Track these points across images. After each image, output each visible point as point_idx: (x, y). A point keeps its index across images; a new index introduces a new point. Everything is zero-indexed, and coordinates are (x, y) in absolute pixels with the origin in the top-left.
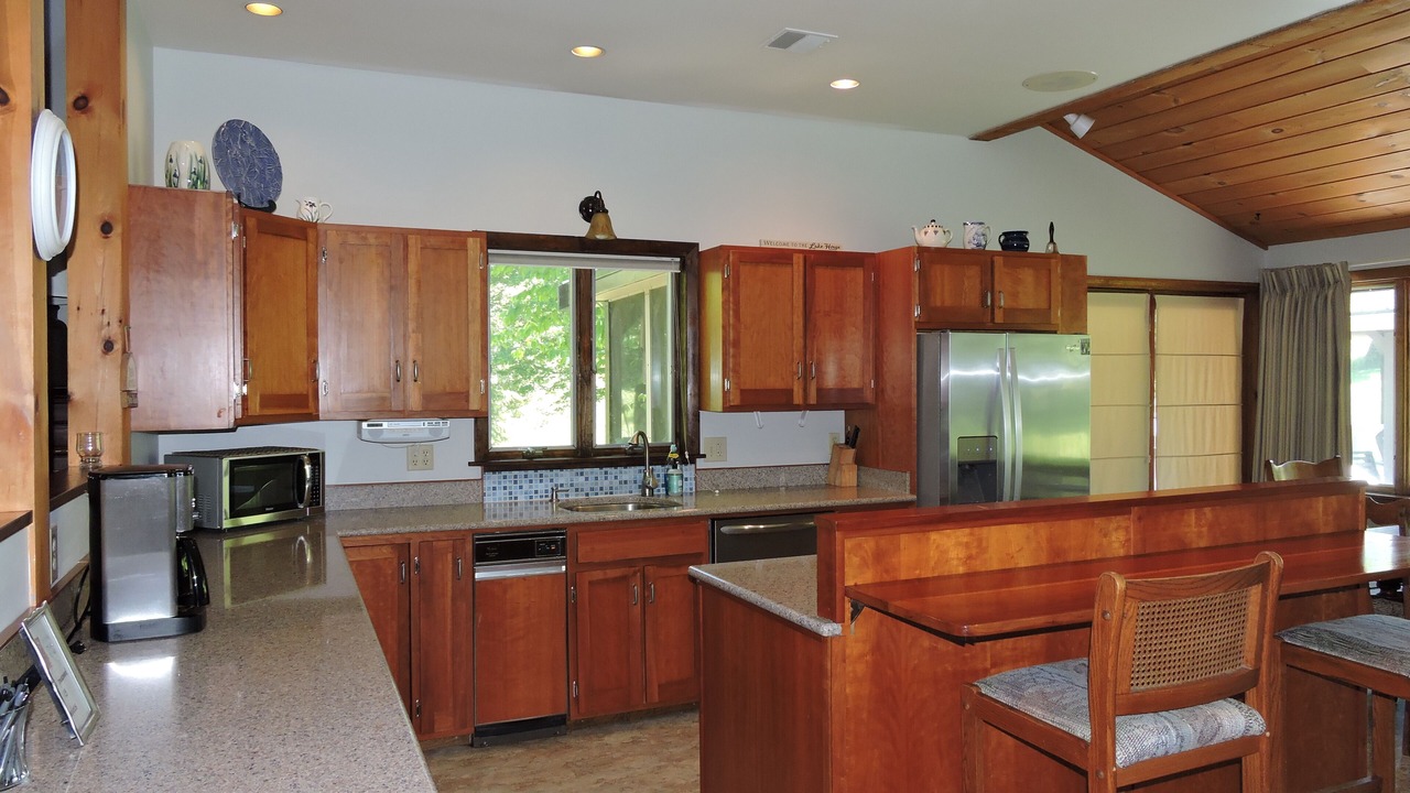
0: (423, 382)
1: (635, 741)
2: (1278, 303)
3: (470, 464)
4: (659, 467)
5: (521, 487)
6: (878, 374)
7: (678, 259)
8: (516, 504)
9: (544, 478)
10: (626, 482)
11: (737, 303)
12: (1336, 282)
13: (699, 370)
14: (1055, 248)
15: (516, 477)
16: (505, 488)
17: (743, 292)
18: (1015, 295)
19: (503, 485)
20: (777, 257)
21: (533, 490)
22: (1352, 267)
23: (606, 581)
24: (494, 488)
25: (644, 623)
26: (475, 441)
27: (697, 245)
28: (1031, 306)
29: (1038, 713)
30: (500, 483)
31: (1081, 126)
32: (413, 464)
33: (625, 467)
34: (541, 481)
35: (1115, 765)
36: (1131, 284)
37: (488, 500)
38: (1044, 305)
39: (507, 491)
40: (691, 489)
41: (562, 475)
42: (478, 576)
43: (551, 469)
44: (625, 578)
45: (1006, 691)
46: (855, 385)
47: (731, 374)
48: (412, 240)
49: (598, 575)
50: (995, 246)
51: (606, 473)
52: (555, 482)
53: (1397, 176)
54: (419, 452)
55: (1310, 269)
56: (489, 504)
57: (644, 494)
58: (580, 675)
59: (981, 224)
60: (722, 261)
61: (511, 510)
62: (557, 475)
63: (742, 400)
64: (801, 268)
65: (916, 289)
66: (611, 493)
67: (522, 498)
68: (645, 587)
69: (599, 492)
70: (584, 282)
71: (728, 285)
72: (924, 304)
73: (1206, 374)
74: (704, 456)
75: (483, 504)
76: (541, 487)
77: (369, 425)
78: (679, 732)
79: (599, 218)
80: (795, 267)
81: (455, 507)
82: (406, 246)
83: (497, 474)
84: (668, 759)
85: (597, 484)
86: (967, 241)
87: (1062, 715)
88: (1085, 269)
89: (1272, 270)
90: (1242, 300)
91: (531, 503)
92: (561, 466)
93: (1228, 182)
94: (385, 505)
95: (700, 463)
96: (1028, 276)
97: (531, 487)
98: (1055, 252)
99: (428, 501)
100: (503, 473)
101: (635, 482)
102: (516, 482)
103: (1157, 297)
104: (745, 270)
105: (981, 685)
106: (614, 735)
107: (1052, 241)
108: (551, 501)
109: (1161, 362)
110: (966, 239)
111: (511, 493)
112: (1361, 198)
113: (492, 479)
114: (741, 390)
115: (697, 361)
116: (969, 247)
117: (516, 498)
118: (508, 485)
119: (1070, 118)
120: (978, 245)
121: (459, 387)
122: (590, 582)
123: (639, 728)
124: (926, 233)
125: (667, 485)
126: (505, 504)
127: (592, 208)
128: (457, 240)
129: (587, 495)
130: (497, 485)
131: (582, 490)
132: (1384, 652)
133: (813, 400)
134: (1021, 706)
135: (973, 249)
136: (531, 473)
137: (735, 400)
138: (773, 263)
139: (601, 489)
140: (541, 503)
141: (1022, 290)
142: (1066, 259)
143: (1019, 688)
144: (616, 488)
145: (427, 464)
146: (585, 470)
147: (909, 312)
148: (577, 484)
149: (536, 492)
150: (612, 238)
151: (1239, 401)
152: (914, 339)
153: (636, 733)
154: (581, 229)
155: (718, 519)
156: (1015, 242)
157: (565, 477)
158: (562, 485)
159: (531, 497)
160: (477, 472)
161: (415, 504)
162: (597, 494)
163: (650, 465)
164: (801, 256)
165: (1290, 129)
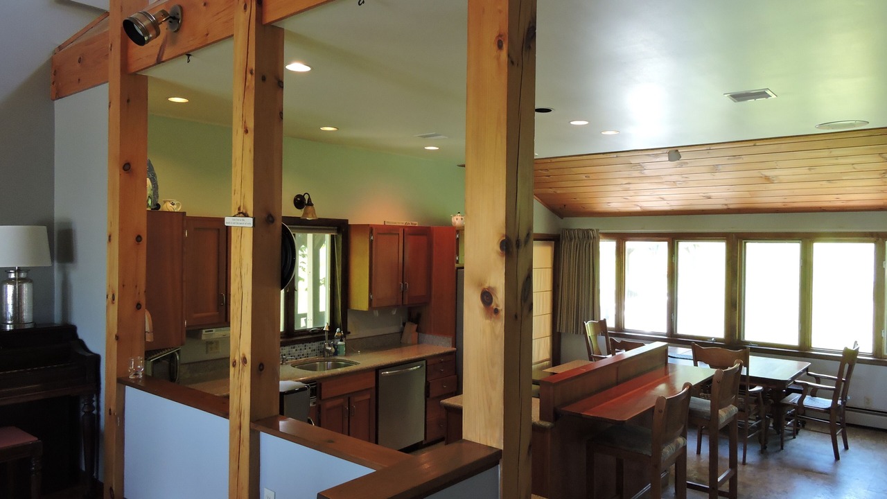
2: (569, 244)
7: (334, 228)
11: (376, 254)
12: (594, 237)
22: (600, 231)
25: (349, 425)
27: (347, 220)
33: (313, 342)
46: (424, 293)
47: (373, 291)
57: (324, 356)
63: (377, 305)
64: (402, 235)
68: (349, 408)
71: (373, 246)
73: (541, 277)
74: (349, 333)
79: (308, 208)
80: (400, 235)
89: (566, 229)
90: (553, 242)
95: (348, 337)
112: (609, 204)
114: (377, 299)
124: (457, 219)
127: (301, 201)
137: (374, 304)
138: (389, 234)
147: (453, 258)
150: (314, 218)
151: (552, 289)
152: (455, 272)
155: (379, 369)
164: (402, 229)
165: (592, 176)
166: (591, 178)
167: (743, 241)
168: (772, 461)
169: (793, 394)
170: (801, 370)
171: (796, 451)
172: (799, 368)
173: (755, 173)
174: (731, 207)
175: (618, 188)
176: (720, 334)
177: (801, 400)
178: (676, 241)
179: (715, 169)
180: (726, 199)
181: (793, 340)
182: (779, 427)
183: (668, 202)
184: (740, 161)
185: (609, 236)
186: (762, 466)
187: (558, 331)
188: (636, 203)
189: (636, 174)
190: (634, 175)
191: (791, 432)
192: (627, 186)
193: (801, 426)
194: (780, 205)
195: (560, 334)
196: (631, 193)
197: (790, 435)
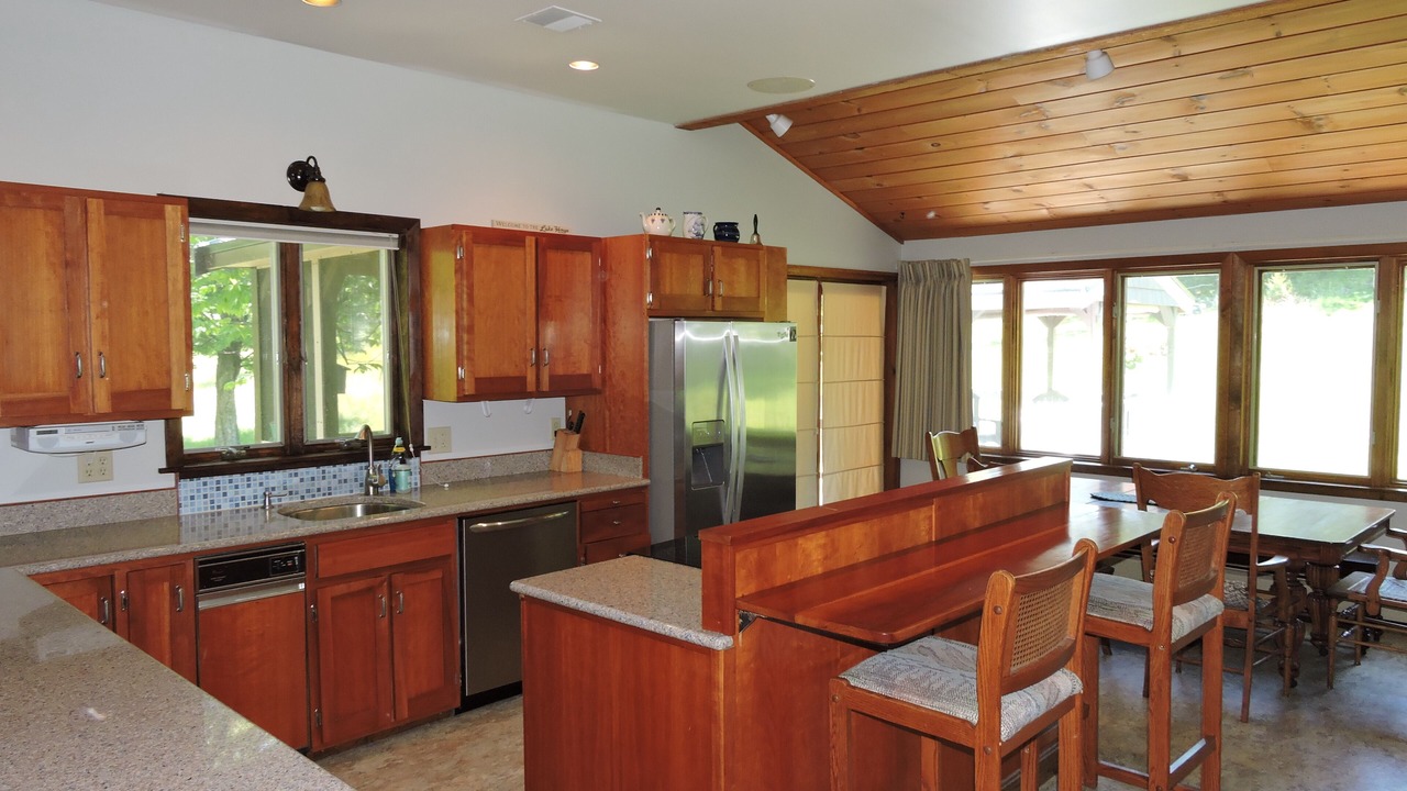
0: (111, 378)
1: (391, 765)
2: (913, 290)
3: (161, 471)
4: (382, 462)
5: (225, 494)
6: (604, 360)
7: (396, 236)
8: (219, 514)
9: (252, 482)
10: (345, 481)
11: (471, 287)
12: (960, 275)
13: (423, 356)
14: (758, 239)
15: (218, 482)
16: (205, 496)
17: (477, 275)
18: (730, 284)
19: (202, 493)
20: (510, 239)
21: (240, 496)
22: (974, 263)
23: (351, 595)
24: (192, 498)
25: (392, 633)
26: (166, 443)
27: (418, 221)
28: (744, 295)
29: (915, 700)
30: (198, 491)
31: (781, 126)
32: (87, 475)
33: (345, 465)
34: (249, 486)
35: (1000, 741)
36: (805, 273)
37: (184, 511)
38: (754, 294)
39: (208, 499)
40: (416, 484)
41: (273, 478)
42: (202, 605)
43: (261, 471)
44: (371, 590)
45: (877, 682)
46: (585, 371)
47: (466, 362)
48: (93, 204)
49: (341, 589)
50: (710, 236)
51: (324, 472)
52: (265, 486)
53: (1018, 191)
54: (96, 462)
55: (940, 263)
56: (186, 516)
57: (367, 493)
58: (324, 700)
59: (700, 213)
60: (454, 241)
61: (213, 521)
62: (267, 478)
63: (476, 390)
64: (534, 251)
65: (648, 277)
66: (330, 494)
67: (226, 507)
68: (391, 597)
69: (316, 493)
70: (289, 258)
71: (461, 268)
72: (655, 290)
73: (859, 352)
74: (429, 448)
75: (179, 517)
76: (249, 493)
77: (39, 433)
78: (435, 746)
79: (314, 187)
80: (528, 249)
81: (142, 522)
82: (85, 211)
83: (195, 481)
84: (438, 778)
85: (313, 485)
86: (686, 229)
87: (939, 699)
88: (785, 259)
89: (909, 263)
90: (884, 288)
91: (238, 511)
92: (272, 468)
93: (886, 184)
94: (51, 527)
95: (425, 456)
96: (741, 265)
97: (237, 493)
98: (759, 243)
99: (109, 518)
100: (203, 480)
101: (356, 480)
102: (218, 489)
103: (823, 284)
104: (478, 251)
105: (849, 678)
106: (363, 761)
107: (756, 232)
108: (264, 507)
109: (826, 343)
110: (687, 229)
111: (212, 502)
112: (986, 206)
113: (189, 487)
114: (476, 379)
115: (420, 347)
116: (689, 236)
117: (219, 507)
118: (208, 492)
119: (772, 118)
120: (698, 234)
121: (160, 384)
122: (333, 598)
123: (389, 749)
124: (653, 221)
125: (393, 483)
126: (206, 515)
127: (303, 174)
128: (151, 207)
129: (303, 497)
130: (195, 494)
131: (297, 493)
132: (1120, 607)
133: (545, 387)
134: (895, 694)
135: (693, 239)
136: (237, 477)
137: (469, 389)
138: (506, 245)
139: (319, 490)
140: (250, 510)
141: (736, 281)
142: (771, 250)
143: (888, 678)
144: (336, 489)
145: (105, 474)
146: (300, 471)
147: (641, 298)
148: (291, 487)
149: (243, 498)
150: (331, 210)
151: (882, 377)
152: (647, 326)
153: (388, 756)
154: (294, 199)
155: (466, 518)
156: (727, 232)
157: (277, 478)
158: (273, 489)
159: (237, 505)
160: (169, 480)
161: (90, 523)
162: (314, 496)
163: (374, 460)
164: (534, 238)
165: (946, 144)
166: (943, 147)
167: (1256, 269)
168: (1306, 714)
169: (1356, 574)
170: (1374, 524)
171: (1359, 693)
172: (1371, 519)
173: (1280, 111)
174: (1231, 196)
175: (998, 167)
176: (1206, 454)
177: (1375, 585)
178: (1119, 276)
179: (1194, 106)
180: (1220, 178)
181: (1358, 465)
182: (1322, 643)
183: (1102, 194)
184: (1245, 81)
185: (990, 272)
186: (1283, 728)
187: (893, 455)
188: (1038, 201)
189: (1031, 130)
190: (1027, 134)
191: (1348, 651)
192: (1017, 161)
193: (1372, 639)
194: (1333, 188)
195: (897, 461)
196: (1026, 177)
197: (1348, 657)
